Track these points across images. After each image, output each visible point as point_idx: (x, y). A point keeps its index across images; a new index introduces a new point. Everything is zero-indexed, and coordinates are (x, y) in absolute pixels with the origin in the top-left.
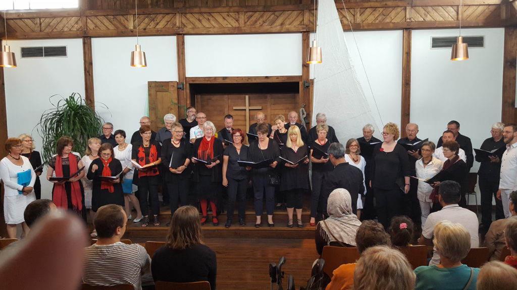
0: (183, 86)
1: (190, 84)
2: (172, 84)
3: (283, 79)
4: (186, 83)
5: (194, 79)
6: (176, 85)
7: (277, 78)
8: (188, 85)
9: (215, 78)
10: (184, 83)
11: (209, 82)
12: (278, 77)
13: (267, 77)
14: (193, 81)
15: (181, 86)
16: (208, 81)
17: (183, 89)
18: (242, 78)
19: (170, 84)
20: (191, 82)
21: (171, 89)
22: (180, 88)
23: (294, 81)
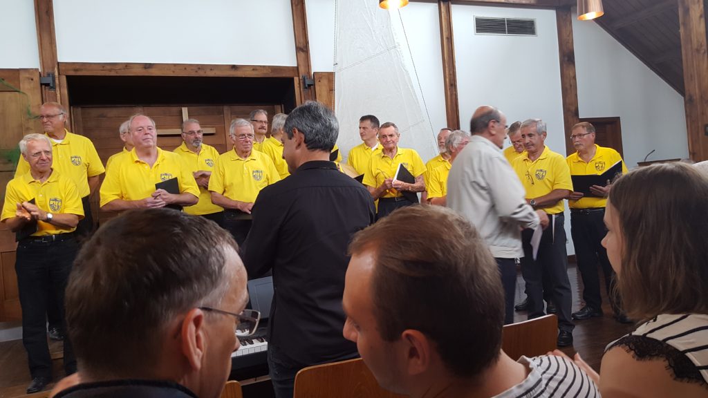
0: (54, 81)
1: (68, 77)
2: (27, 75)
3: (265, 71)
4: (59, 74)
5: (77, 67)
6: (36, 78)
7: (254, 70)
8: (64, 79)
9: (127, 65)
10: (56, 74)
11: (113, 74)
12: (255, 68)
13: (234, 67)
14: (76, 70)
15: (49, 80)
16: (110, 70)
17: (54, 88)
18: (185, 66)
19: (23, 76)
20: (72, 73)
21: (25, 86)
22: (47, 85)
23: (284, 75)
